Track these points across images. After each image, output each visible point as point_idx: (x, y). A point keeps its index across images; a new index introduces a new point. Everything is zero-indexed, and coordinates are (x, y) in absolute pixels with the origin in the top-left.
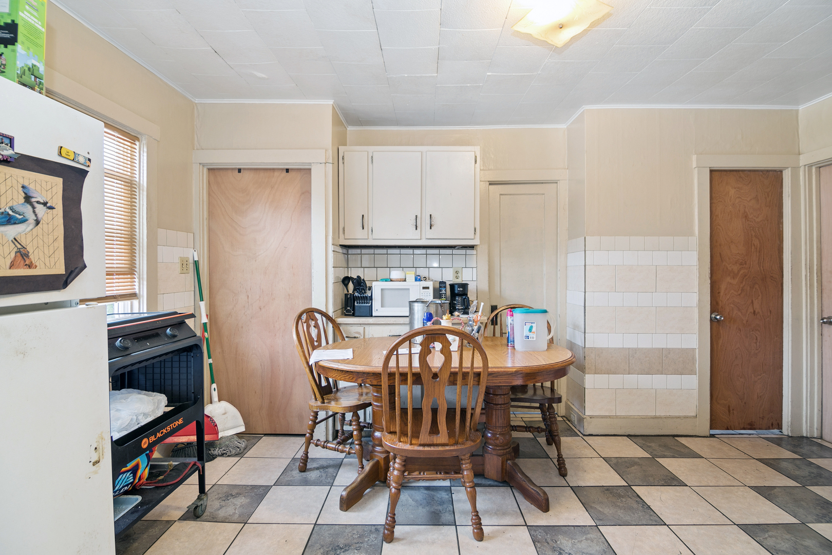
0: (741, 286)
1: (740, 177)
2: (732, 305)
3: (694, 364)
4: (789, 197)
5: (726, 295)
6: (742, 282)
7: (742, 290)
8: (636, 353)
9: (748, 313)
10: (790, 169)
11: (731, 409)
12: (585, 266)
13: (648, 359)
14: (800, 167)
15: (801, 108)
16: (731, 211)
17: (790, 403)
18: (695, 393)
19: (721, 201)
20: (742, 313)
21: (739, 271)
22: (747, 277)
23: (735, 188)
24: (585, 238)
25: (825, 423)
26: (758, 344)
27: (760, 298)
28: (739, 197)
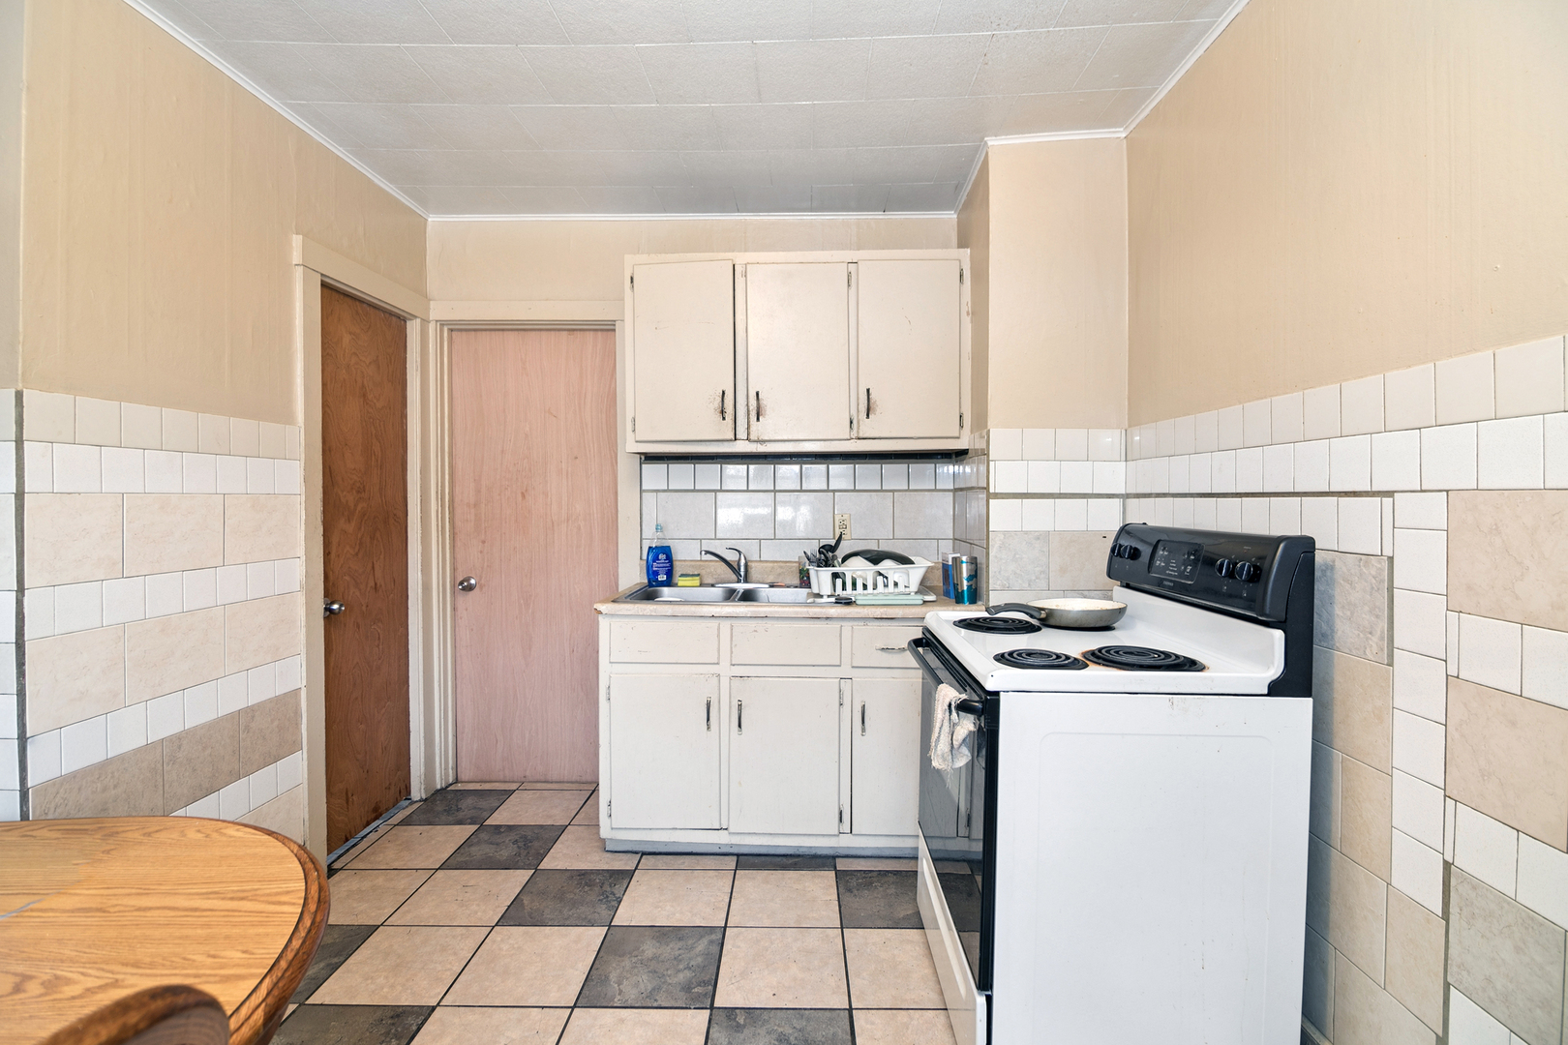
0: (359, 536)
1: (357, 312)
2: (347, 578)
3: (298, 725)
4: (417, 370)
5: (339, 556)
6: (360, 529)
7: (361, 544)
8: (180, 747)
9: (368, 589)
10: (418, 320)
11: (350, 795)
12: (20, 495)
13: (209, 751)
14: (429, 322)
15: (432, 219)
16: (344, 380)
17: (422, 741)
18: (303, 794)
19: (331, 355)
20: (360, 590)
21: (356, 506)
22: (366, 518)
23: (350, 333)
24: (19, 396)
25: (463, 753)
26: (381, 647)
27: (382, 557)
28: (355, 354)
